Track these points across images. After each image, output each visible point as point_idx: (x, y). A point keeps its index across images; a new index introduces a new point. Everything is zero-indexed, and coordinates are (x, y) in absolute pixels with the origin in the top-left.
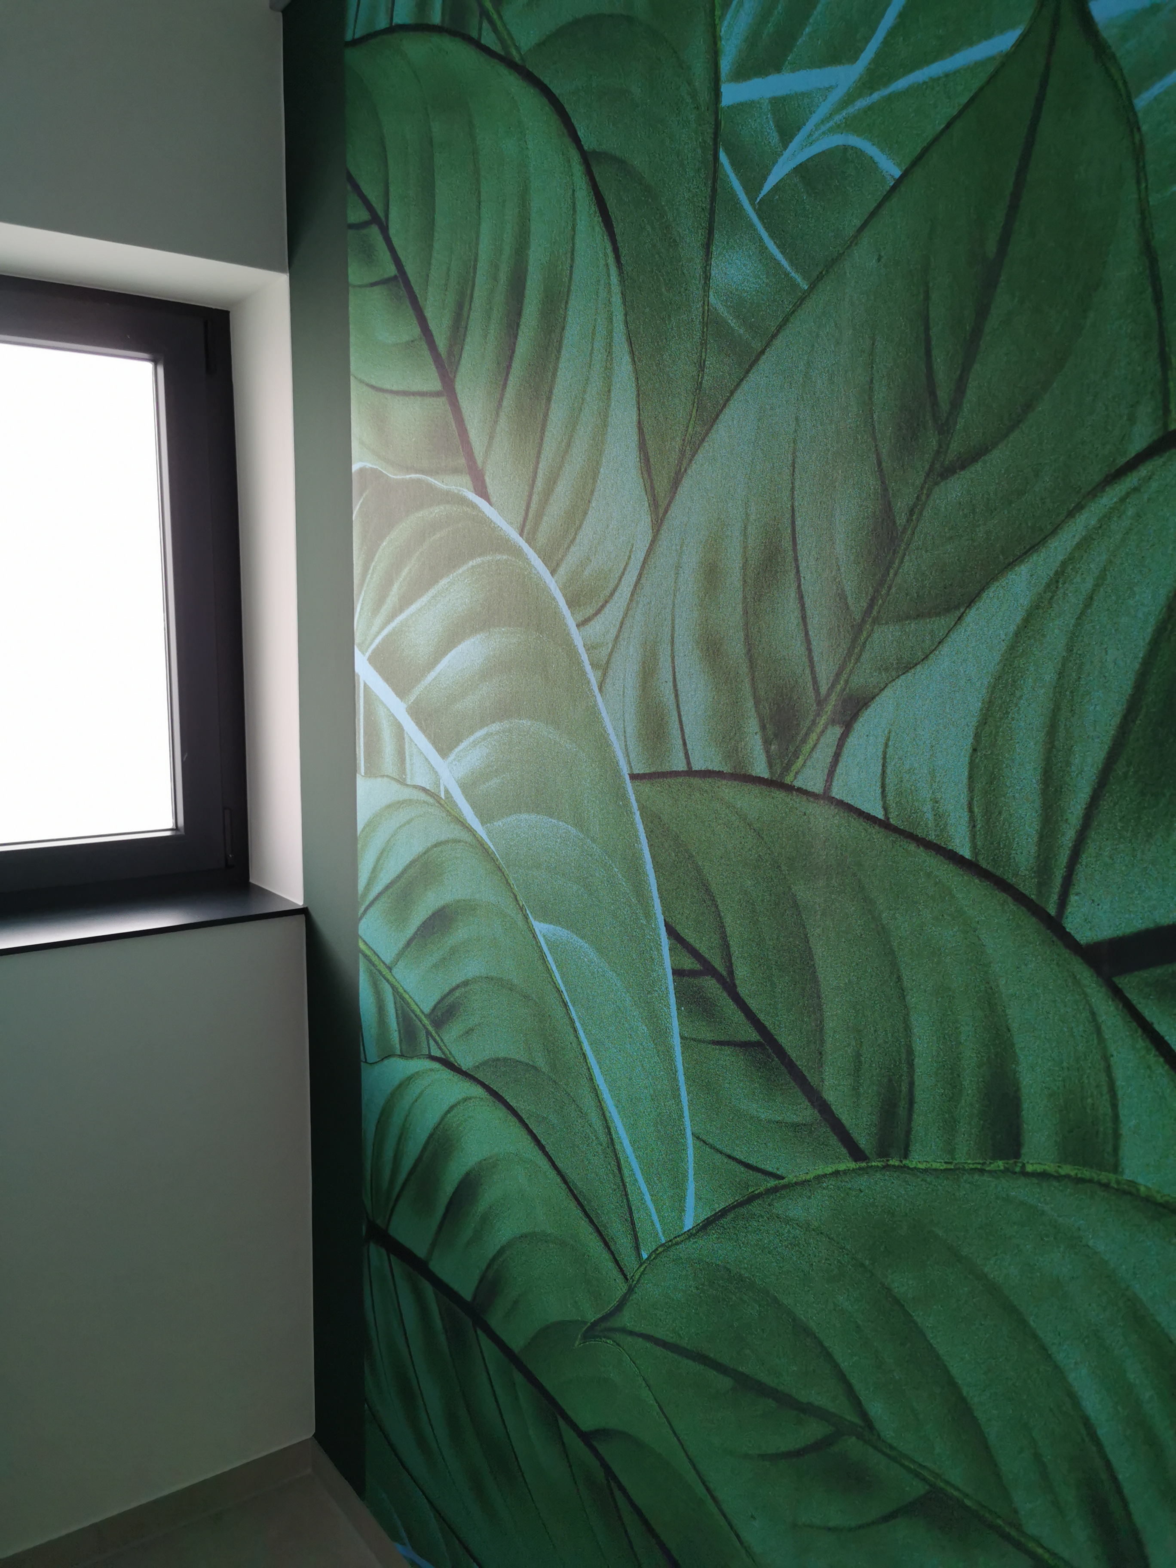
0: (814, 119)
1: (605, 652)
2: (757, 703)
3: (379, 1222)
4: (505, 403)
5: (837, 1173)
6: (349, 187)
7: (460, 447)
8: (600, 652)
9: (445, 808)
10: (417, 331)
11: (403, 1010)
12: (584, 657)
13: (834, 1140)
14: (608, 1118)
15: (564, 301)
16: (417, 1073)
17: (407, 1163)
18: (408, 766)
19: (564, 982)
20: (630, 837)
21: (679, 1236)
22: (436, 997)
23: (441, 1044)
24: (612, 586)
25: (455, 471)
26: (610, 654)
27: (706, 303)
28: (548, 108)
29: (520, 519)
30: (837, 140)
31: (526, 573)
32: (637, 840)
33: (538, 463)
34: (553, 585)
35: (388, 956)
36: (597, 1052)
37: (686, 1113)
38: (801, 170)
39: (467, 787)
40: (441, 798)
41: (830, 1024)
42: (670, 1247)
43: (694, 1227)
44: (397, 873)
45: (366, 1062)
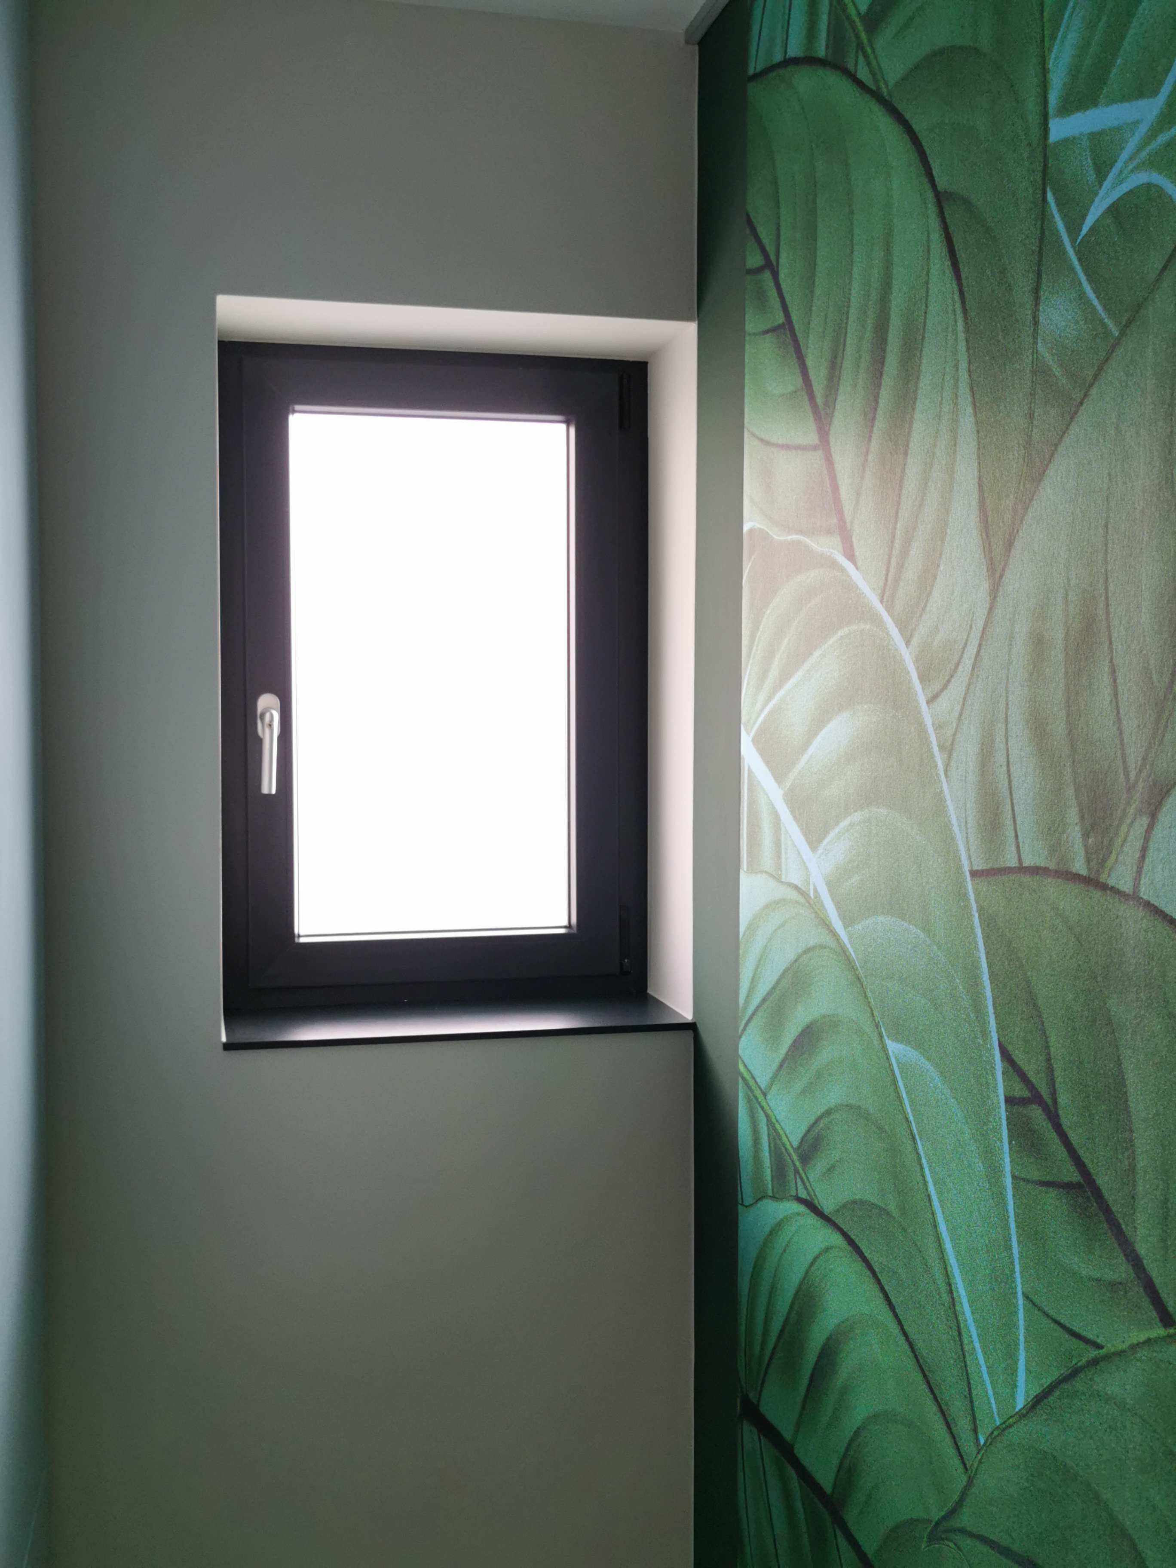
0: (1125, 155)
1: (950, 733)
2: (1077, 791)
3: (752, 1395)
4: (870, 458)
5: (1148, 1341)
6: (748, 231)
7: (833, 505)
8: (946, 733)
9: (813, 908)
10: (800, 380)
11: (775, 1144)
12: (933, 738)
13: (1146, 1302)
14: (949, 1272)
15: (920, 349)
16: (786, 1217)
17: (777, 1324)
18: (783, 860)
19: (912, 1111)
20: (970, 943)
21: (1011, 1417)
22: (804, 1129)
23: (807, 1184)
24: (956, 658)
25: (829, 532)
26: (954, 735)
27: (1035, 351)
28: (909, 145)
29: (881, 584)
30: (1142, 178)
31: (885, 644)
32: (976, 948)
33: (896, 523)
34: (907, 656)
35: (763, 1081)
36: (940, 1193)
37: (1017, 1268)
38: (1114, 210)
39: (832, 885)
40: (810, 897)
41: (1141, 1163)
42: (1004, 1430)
43: (1024, 1407)
44: (773, 983)
45: (742, 1204)
